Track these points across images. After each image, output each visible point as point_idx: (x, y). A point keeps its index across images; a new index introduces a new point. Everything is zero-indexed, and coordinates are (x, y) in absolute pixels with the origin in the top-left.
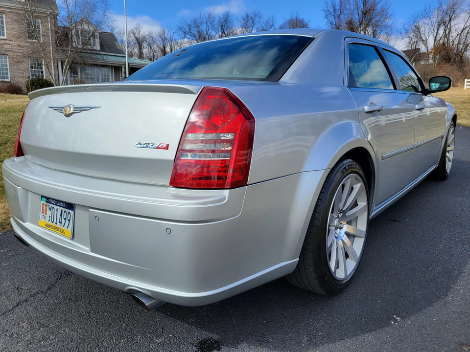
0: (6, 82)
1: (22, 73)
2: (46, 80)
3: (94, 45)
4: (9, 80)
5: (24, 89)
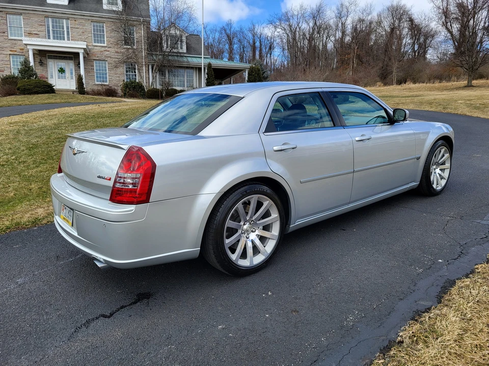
0: (105, 85)
1: (119, 77)
2: (137, 83)
3: (181, 48)
4: (107, 83)
5: (120, 92)
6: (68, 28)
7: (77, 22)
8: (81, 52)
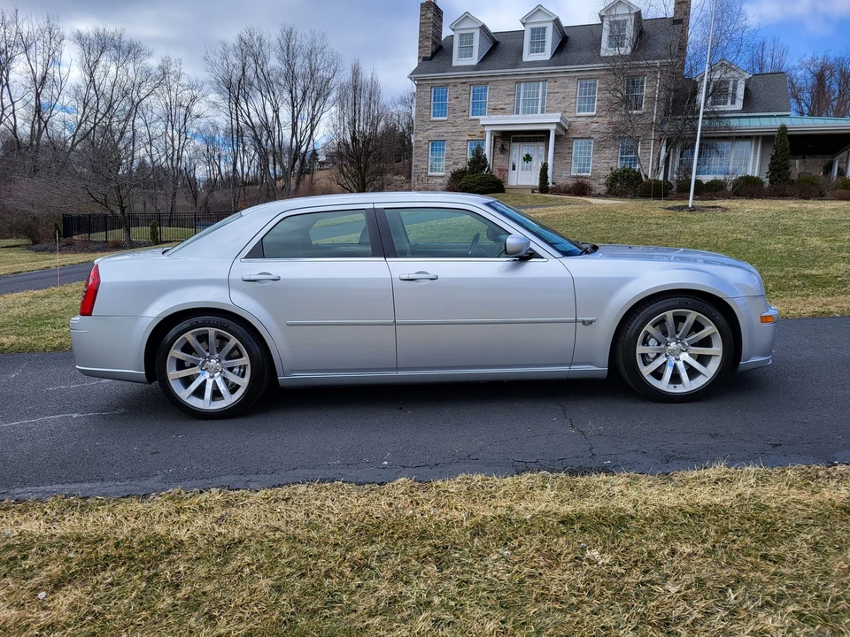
1: (609, 163)
3: (733, 103)
4: (589, 174)
6: (544, 95)
7: (557, 84)
8: (552, 128)
